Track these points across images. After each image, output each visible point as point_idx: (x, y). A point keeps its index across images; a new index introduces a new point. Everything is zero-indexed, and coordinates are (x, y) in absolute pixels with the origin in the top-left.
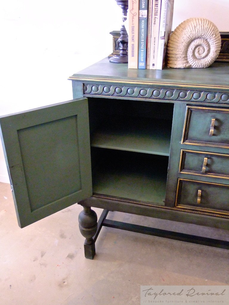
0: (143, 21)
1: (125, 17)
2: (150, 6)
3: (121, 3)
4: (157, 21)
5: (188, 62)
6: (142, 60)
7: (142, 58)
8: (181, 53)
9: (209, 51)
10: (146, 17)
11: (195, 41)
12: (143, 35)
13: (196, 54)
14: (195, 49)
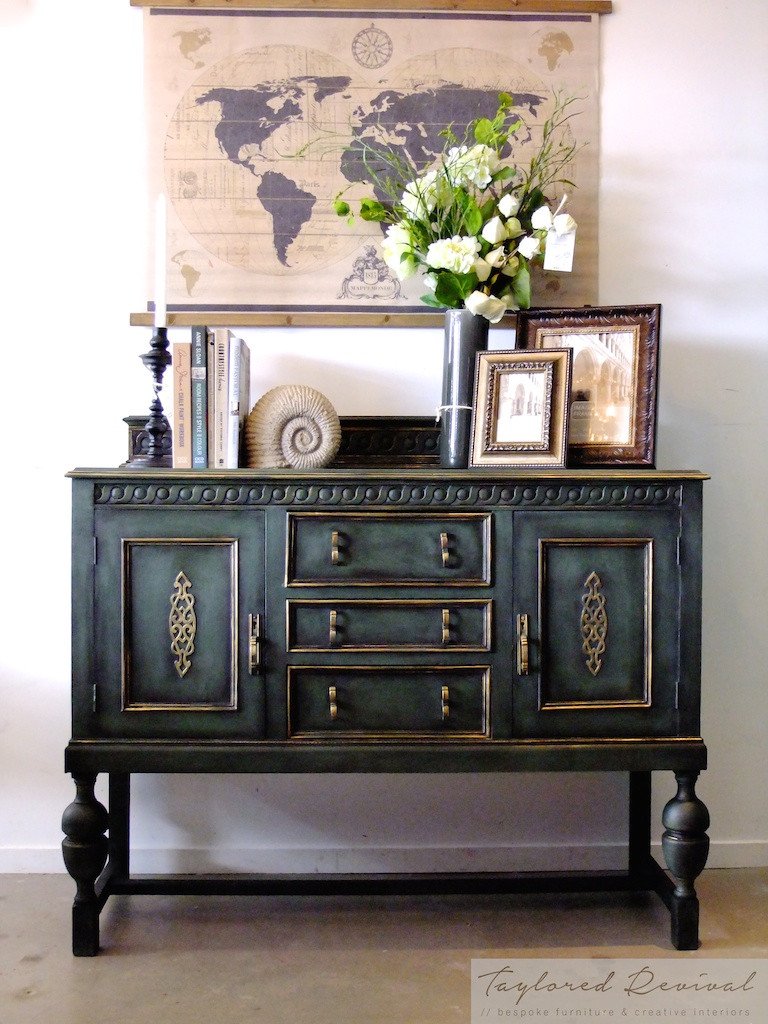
0: (199, 385)
1: (159, 385)
2: (210, 361)
3: (151, 361)
4: (224, 384)
5: (284, 459)
6: (200, 453)
7: (200, 449)
8: (271, 441)
9: (320, 438)
10: (204, 378)
11: (294, 421)
12: (199, 409)
13: (299, 445)
14: (294, 436)
